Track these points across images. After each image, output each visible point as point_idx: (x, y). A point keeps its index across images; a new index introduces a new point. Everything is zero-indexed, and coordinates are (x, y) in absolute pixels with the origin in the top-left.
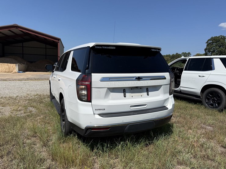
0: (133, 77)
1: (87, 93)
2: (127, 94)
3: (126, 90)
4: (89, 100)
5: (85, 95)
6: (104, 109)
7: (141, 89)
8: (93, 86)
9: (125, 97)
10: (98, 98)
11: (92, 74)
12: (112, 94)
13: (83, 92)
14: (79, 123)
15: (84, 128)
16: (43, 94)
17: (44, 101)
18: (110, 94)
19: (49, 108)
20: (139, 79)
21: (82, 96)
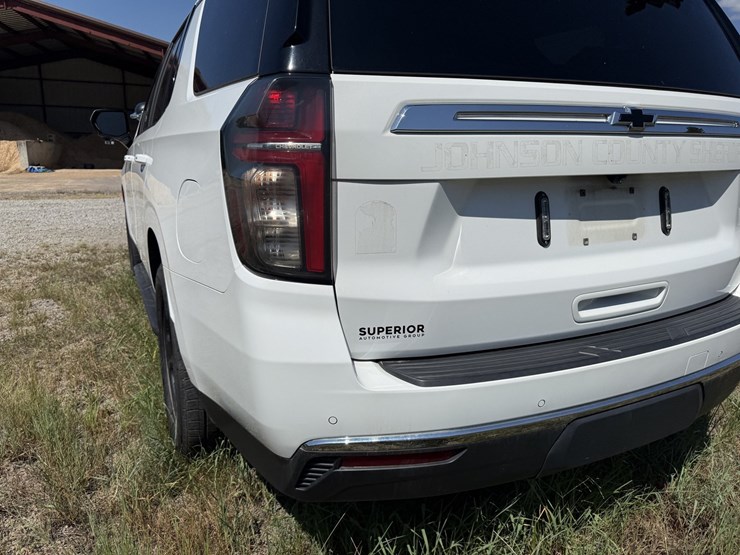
0: (603, 111)
1: (301, 220)
2: (558, 227)
3: (555, 201)
4: (316, 266)
5: (286, 236)
6: (421, 328)
7: (632, 191)
8: (343, 166)
9: (544, 242)
10: (381, 252)
11: (336, 78)
12: (468, 228)
13: (275, 214)
14: (256, 418)
15: (288, 454)
16: (106, 245)
17: (107, 274)
18: (450, 224)
19: (123, 303)
20: (637, 122)
21: (268, 239)
